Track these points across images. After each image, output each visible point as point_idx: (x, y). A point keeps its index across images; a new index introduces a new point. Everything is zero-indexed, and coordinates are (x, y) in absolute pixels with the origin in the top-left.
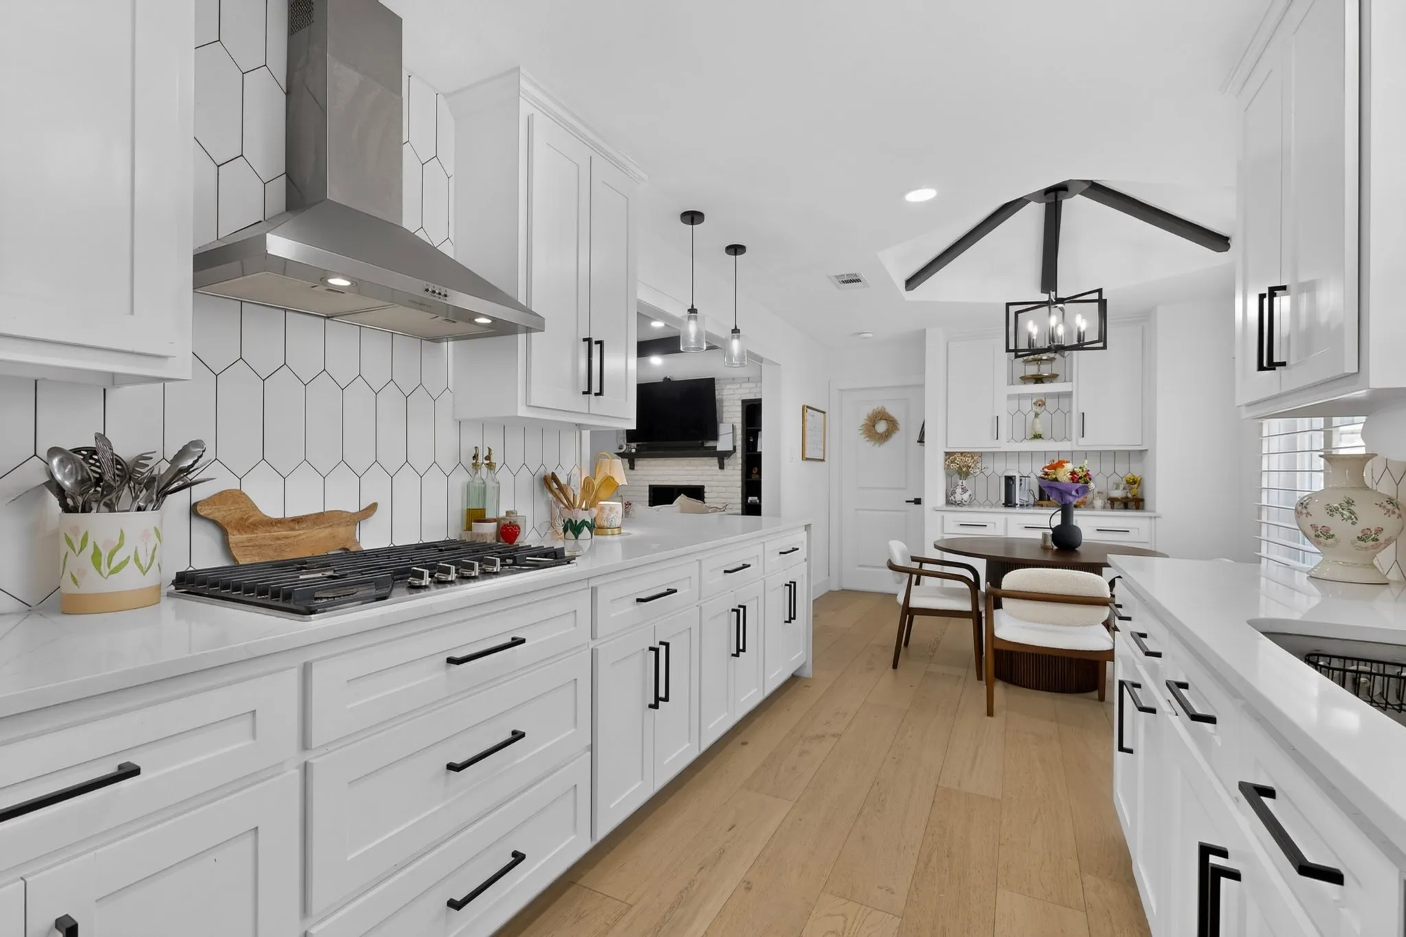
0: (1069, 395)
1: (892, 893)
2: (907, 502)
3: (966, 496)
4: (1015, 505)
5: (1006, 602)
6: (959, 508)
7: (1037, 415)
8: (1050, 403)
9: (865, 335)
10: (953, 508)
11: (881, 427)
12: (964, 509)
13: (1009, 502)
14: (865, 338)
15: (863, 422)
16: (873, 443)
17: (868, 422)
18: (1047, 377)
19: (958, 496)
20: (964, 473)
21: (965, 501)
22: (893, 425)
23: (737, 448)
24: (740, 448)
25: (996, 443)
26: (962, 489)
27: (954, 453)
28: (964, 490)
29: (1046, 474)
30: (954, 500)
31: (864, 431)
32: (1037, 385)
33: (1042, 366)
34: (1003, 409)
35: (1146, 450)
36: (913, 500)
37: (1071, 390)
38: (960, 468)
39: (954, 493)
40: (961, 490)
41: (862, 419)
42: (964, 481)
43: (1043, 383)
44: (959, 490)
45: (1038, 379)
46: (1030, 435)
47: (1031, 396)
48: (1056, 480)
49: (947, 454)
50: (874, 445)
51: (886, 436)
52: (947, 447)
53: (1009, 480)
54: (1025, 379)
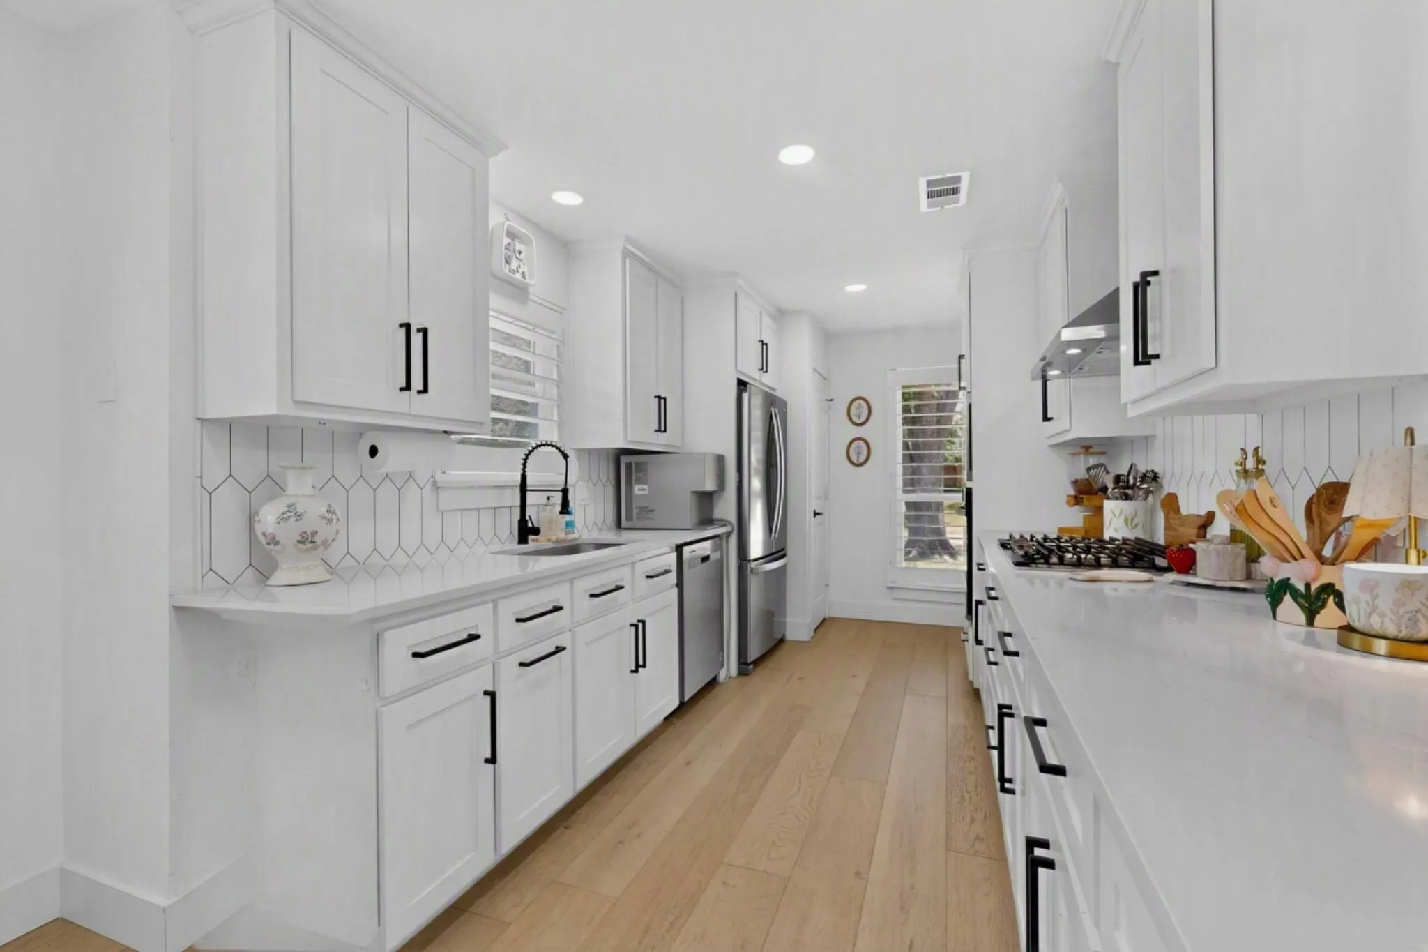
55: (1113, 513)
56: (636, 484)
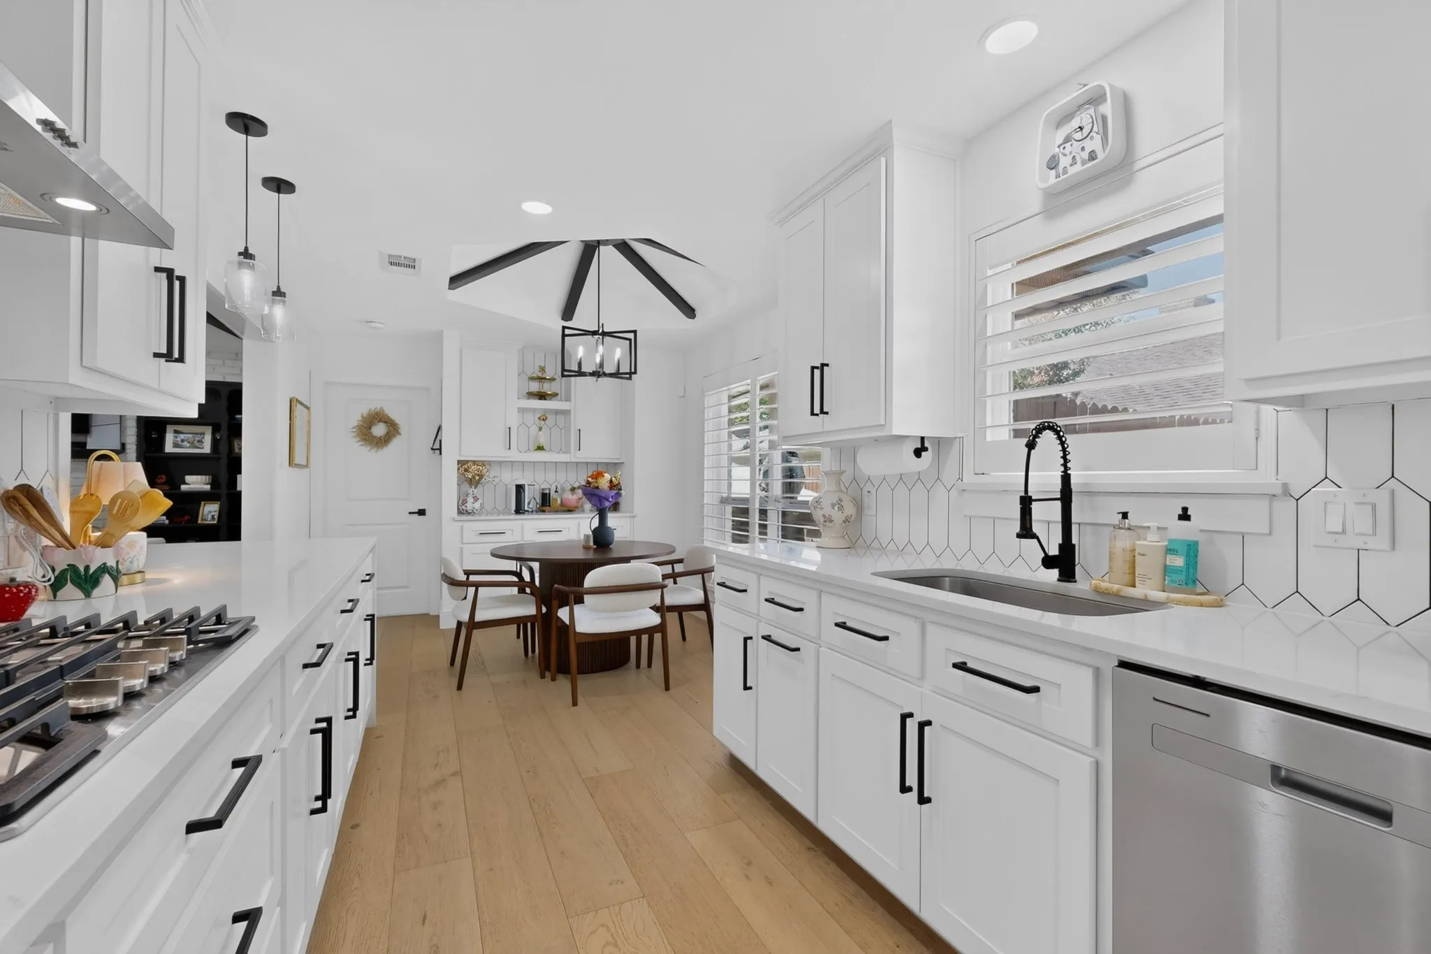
0: (566, 413)
1: (622, 883)
2: (410, 513)
3: (477, 505)
4: (525, 512)
5: (587, 598)
6: (470, 517)
7: (540, 429)
8: (551, 418)
9: (373, 324)
10: (464, 517)
11: (379, 430)
12: (477, 517)
13: (519, 510)
14: (375, 328)
15: (355, 424)
16: (369, 448)
17: (360, 423)
18: (549, 395)
19: (470, 505)
20: (475, 481)
21: (477, 510)
22: (393, 429)
23: (128, 446)
24: (134, 447)
25: (508, 453)
26: (474, 498)
27: (467, 462)
28: (476, 499)
29: (588, 482)
30: (465, 508)
31: (358, 434)
32: (540, 401)
33: (544, 385)
34: (514, 420)
35: (623, 463)
36: (417, 511)
37: (569, 409)
38: (473, 477)
39: (465, 502)
40: (472, 500)
41: (355, 420)
42: (475, 491)
43: (545, 399)
44: (470, 500)
45: (542, 396)
46: (532, 447)
47: (534, 410)
48: (597, 488)
49: (459, 462)
50: (369, 451)
51: (383, 442)
52: (460, 455)
53: (520, 489)
54: (531, 395)
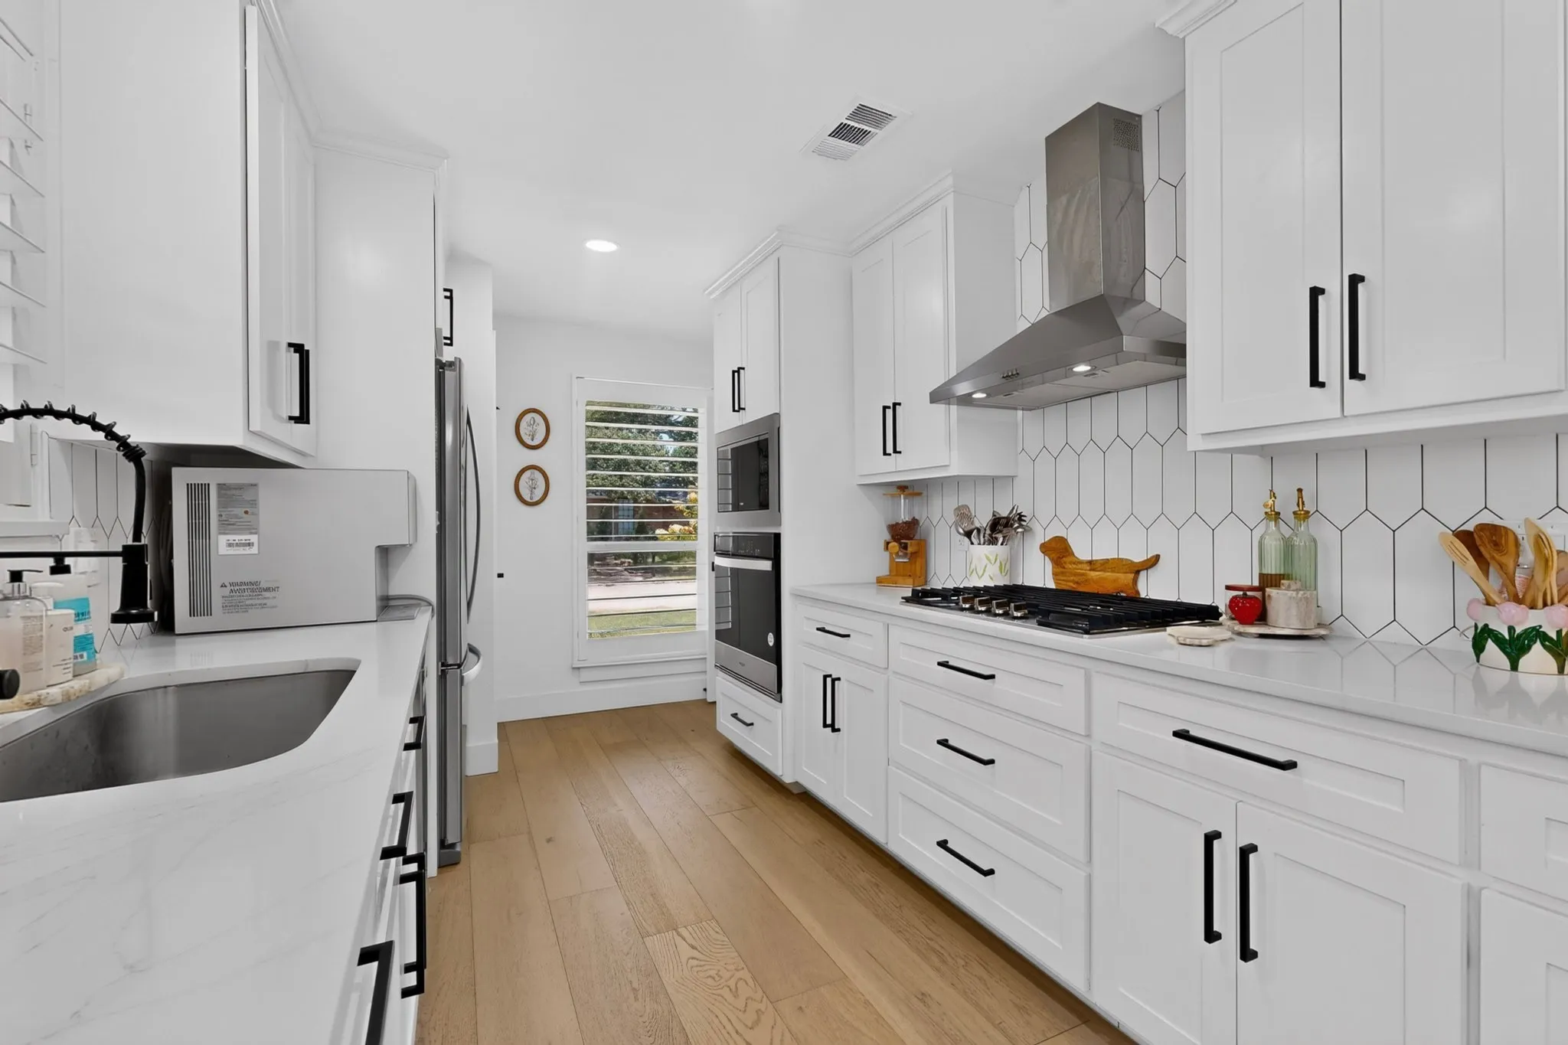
55: (987, 558)
56: (222, 531)
